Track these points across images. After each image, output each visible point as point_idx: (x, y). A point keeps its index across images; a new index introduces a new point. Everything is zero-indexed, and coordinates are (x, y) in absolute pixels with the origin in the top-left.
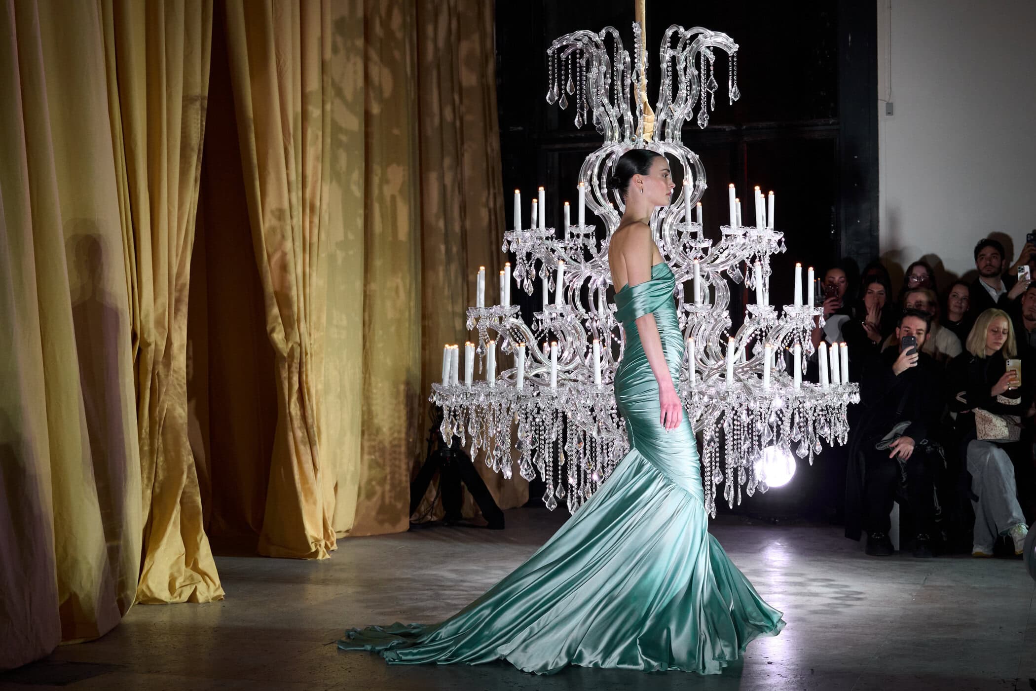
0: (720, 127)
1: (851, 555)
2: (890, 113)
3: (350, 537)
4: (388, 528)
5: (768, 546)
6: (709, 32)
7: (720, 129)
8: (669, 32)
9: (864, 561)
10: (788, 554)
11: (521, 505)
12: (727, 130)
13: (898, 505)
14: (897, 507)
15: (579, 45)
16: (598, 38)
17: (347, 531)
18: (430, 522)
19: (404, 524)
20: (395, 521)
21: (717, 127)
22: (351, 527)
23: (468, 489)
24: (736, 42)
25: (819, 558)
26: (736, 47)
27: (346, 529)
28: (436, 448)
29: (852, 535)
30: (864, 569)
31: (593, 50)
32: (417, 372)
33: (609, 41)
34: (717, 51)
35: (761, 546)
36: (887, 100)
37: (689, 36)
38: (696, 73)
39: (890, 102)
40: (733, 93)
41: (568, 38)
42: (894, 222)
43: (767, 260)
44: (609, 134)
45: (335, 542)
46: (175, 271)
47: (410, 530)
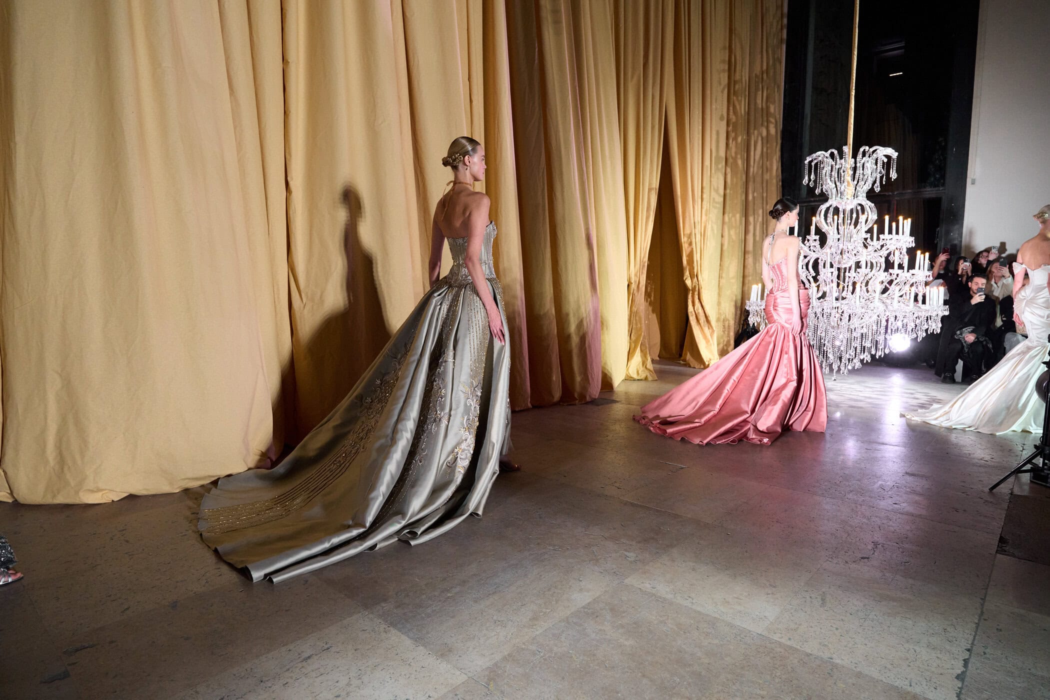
1: (936, 382)
2: (973, 183)
6: (881, 148)
8: (862, 150)
13: (962, 362)
14: (960, 363)
15: (820, 159)
16: (828, 154)
24: (896, 151)
26: (897, 154)
28: (745, 328)
29: (938, 374)
31: (825, 159)
32: (739, 297)
33: (832, 155)
34: (886, 156)
36: (972, 177)
37: (872, 151)
38: (876, 167)
39: (974, 178)
40: (894, 175)
41: (814, 155)
42: (971, 233)
43: (904, 251)
44: (830, 197)
46: (642, 256)
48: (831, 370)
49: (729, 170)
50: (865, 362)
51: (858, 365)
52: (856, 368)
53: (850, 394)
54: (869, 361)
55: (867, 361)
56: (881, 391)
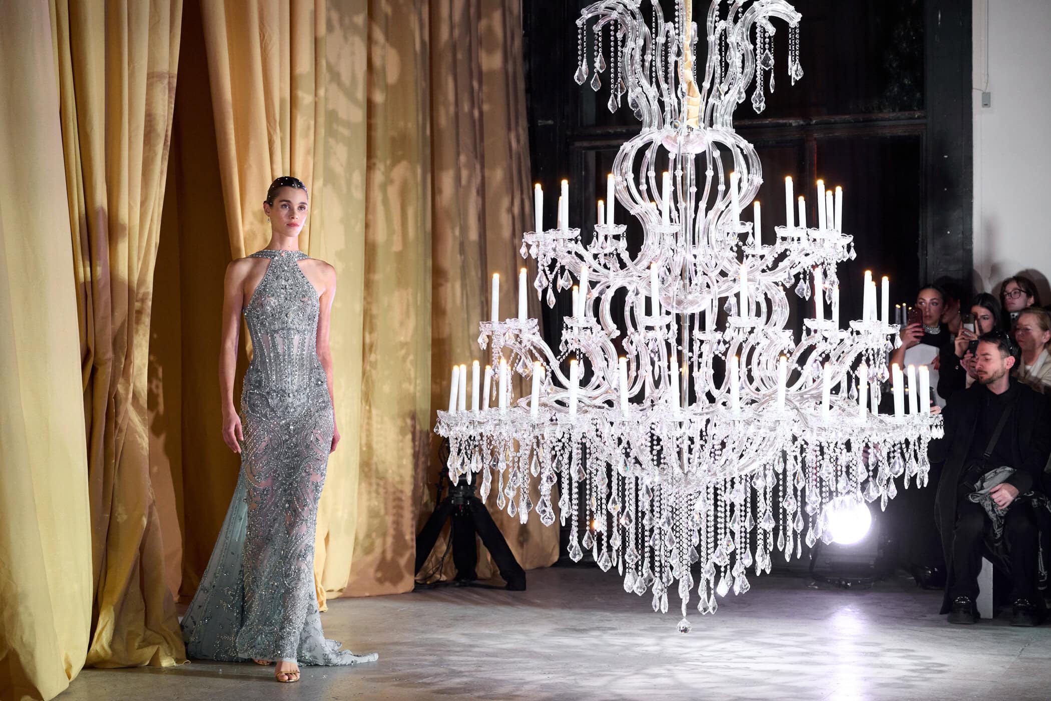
0: (784, 121)
1: (936, 624)
2: (986, 105)
3: (345, 596)
4: (388, 588)
5: (836, 611)
7: (786, 123)
9: (949, 630)
10: (859, 621)
11: (550, 564)
12: (794, 125)
13: (993, 565)
17: (341, 590)
18: (438, 581)
19: (408, 582)
20: (397, 578)
21: (781, 121)
22: (346, 586)
23: (484, 543)
24: (798, 10)
25: (897, 625)
27: (340, 587)
28: (447, 495)
30: (949, 638)
32: (426, 405)
35: (829, 612)
36: (983, 89)
39: (987, 91)
40: (795, 70)
43: (833, 271)
45: (325, 602)
46: (136, 277)
47: (414, 591)
48: (674, 600)
49: (379, 35)
50: (758, 573)
51: (741, 585)
52: (737, 594)
53: (728, 668)
54: (768, 572)
55: (763, 571)
56: (803, 654)
